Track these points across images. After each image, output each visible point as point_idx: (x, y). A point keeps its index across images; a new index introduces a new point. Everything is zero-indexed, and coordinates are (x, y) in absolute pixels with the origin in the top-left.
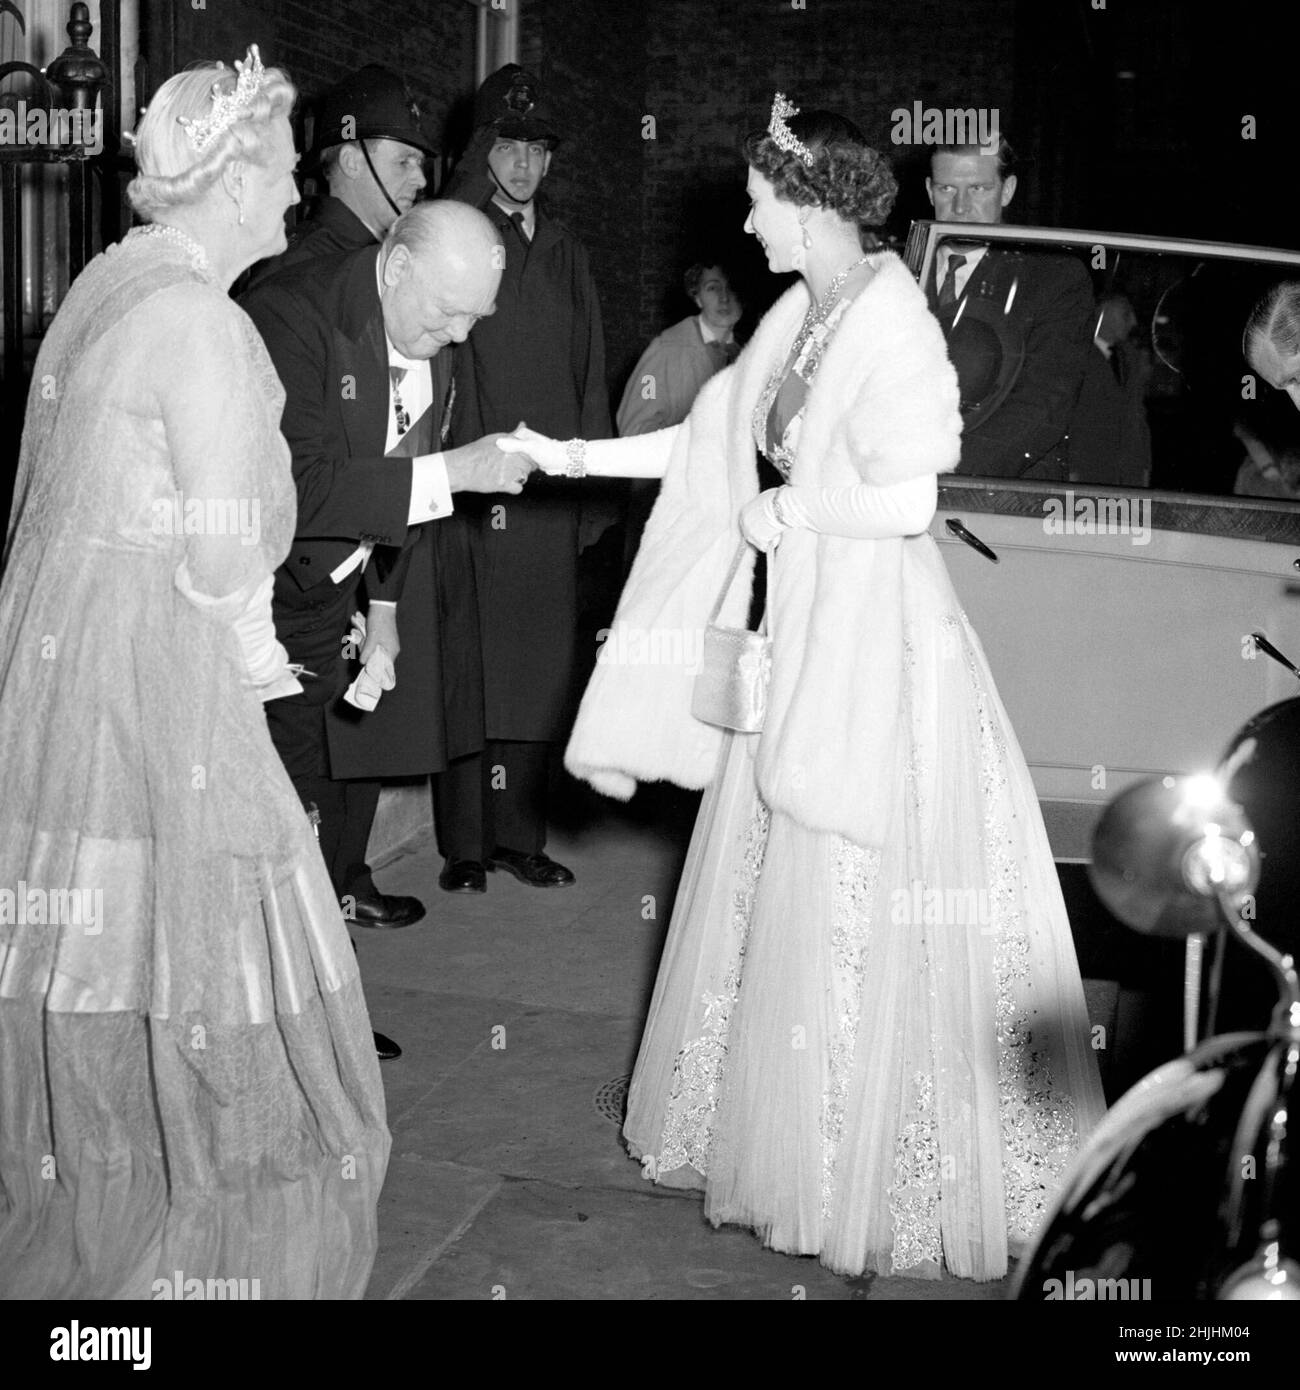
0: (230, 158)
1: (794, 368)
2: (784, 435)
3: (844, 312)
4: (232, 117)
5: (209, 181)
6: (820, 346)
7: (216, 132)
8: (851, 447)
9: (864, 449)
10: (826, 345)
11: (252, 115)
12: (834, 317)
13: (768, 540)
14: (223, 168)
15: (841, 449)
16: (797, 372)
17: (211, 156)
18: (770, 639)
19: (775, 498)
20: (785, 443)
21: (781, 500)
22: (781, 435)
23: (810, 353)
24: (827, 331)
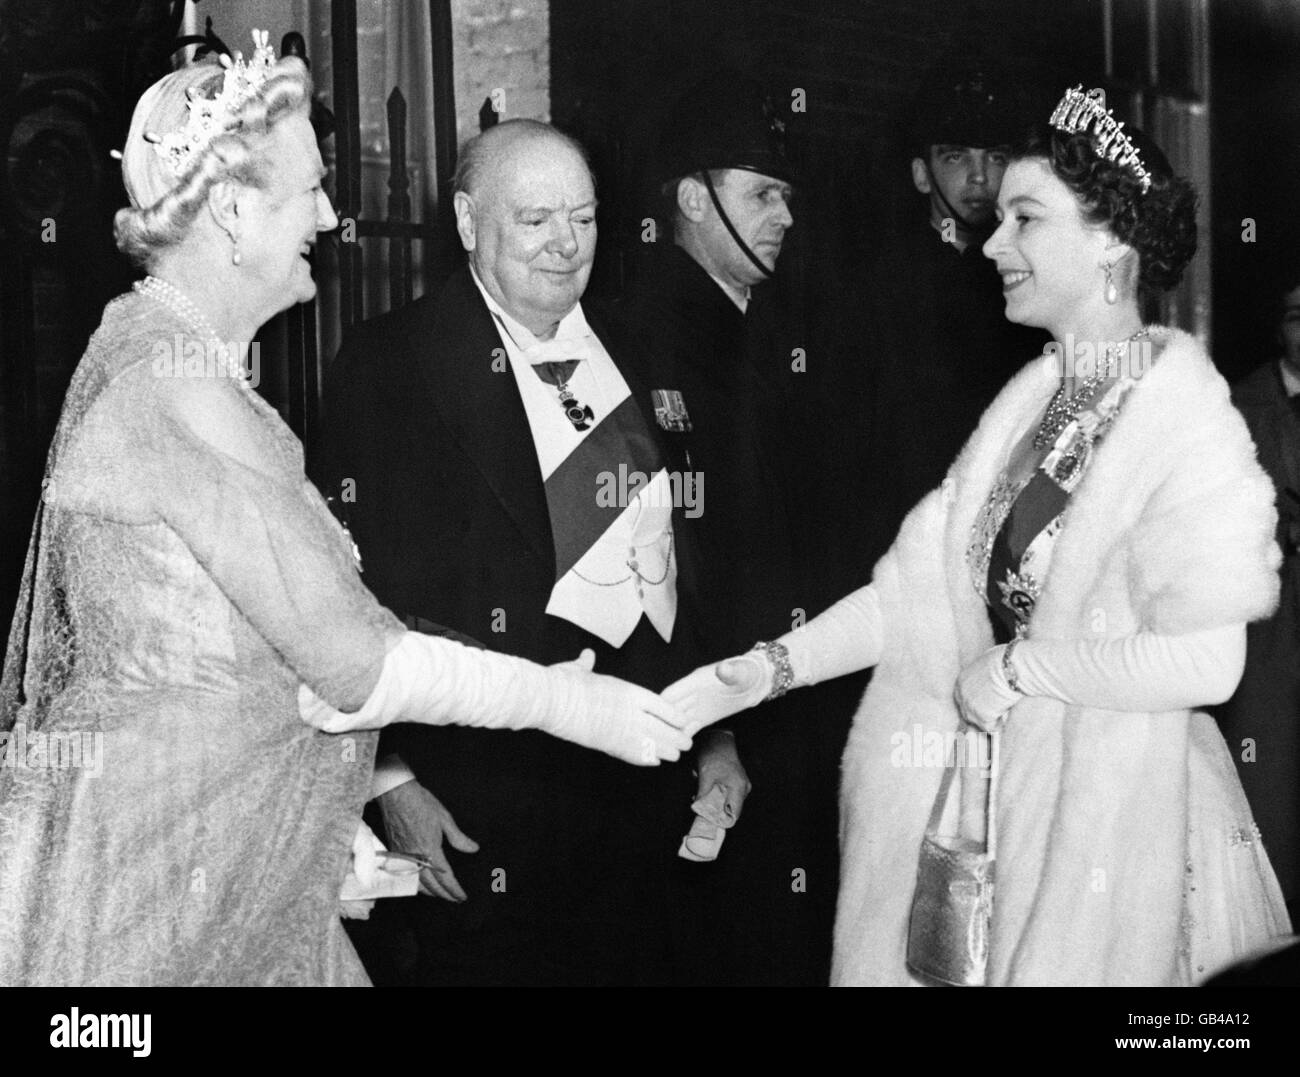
0: (210, 182)
1: (1043, 466)
2: (1024, 557)
3: (1124, 397)
4: (217, 128)
5: (189, 210)
6: (1088, 438)
7: (195, 149)
8: (1133, 577)
9: (1152, 581)
10: (1098, 439)
11: (241, 123)
12: (1109, 400)
13: (997, 716)
14: (204, 196)
15: (1116, 581)
16: (1047, 472)
17: (186, 181)
18: (991, 856)
19: (1006, 657)
20: (1024, 569)
21: (1014, 657)
22: (1019, 558)
23: (1068, 447)
24: (1098, 419)
